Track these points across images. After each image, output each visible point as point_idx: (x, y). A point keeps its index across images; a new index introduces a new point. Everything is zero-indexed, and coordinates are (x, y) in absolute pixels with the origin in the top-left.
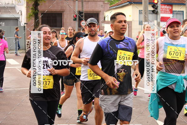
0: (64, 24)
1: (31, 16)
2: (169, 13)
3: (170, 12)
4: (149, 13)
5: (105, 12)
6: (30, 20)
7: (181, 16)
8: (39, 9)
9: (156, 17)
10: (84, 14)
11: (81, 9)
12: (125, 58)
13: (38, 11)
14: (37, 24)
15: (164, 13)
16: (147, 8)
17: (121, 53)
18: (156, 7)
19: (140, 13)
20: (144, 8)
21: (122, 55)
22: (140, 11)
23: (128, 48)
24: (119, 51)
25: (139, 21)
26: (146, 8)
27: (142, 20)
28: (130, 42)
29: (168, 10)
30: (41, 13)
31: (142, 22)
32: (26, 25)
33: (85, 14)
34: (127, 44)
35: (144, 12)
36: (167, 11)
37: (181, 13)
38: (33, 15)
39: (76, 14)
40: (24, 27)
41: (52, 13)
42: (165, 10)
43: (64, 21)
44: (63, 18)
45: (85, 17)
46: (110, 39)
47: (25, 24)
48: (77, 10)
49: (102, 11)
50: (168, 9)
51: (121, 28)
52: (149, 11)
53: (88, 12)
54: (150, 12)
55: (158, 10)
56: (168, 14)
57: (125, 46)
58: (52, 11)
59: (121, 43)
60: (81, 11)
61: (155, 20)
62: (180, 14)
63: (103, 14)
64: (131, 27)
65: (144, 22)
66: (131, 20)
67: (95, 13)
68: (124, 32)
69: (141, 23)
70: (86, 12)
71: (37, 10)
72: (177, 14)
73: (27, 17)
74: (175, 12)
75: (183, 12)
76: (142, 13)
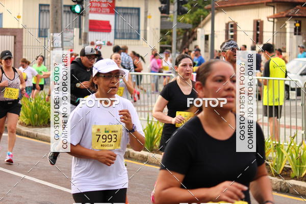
2: (106, 13)
3: (108, 10)
7: (134, 20)
15: (96, 12)
19: (41, 11)
22: (41, 5)
25: (39, 29)
27: (44, 27)
29: (104, 5)
31: (45, 30)
36: (101, 8)
37: (134, 11)
42: (99, 5)
50: (105, 3)
52: (65, 6)
55: (84, 6)
56: (103, 13)
61: (76, 27)
62: (131, 14)
64: (21, 42)
65: (53, 32)
66: (21, 27)
69: (42, 33)
72: (124, 14)
74: (121, 11)
75: (138, 9)
76: (49, 11)
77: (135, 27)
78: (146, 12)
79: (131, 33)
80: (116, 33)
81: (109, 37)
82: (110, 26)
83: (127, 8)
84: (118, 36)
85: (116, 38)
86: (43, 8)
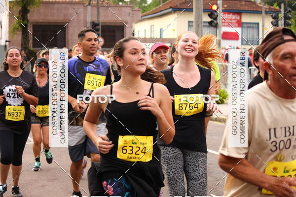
0: (69, 42)
1: (16, 30)
2: (235, 26)
3: (237, 24)
4: (204, 26)
5: (133, 24)
6: (15, 36)
7: (255, 31)
8: (29, 19)
9: (215, 32)
10: (100, 27)
11: (95, 19)
12: (95, 83)
13: (28, 21)
14: (26, 43)
15: (229, 26)
16: (200, 18)
17: (90, 77)
18: (214, 17)
19: (189, 26)
20: (196, 18)
21: (92, 79)
22: (189, 22)
23: (99, 71)
24: (88, 75)
26: (198, 17)
28: (102, 63)
29: (234, 21)
30: (32, 25)
32: (7, 43)
33: (102, 26)
34: (98, 66)
35: (195, 23)
36: (232, 23)
37: (255, 25)
38: (20, 28)
39: (88, 26)
40: (6, 46)
41: (51, 25)
42: (230, 21)
43: (69, 38)
44: (68, 33)
45: (102, 32)
46: (78, 60)
47: (6, 41)
48: (89, 20)
49: (129, 22)
50: (234, 19)
51: (91, 48)
52: (204, 22)
53: (108, 24)
54: (205, 24)
55: (218, 21)
57: (95, 68)
58: (49, 22)
59: (90, 65)
60: (96, 22)
62: (253, 27)
63: (131, 27)
66: (175, 37)
67: (118, 25)
68: (94, 52)
70: (103, 24)
71: (25, 21)
72: (248, 27)
73: (9, 31)
74: (245, 25)
75: (258, 24)
76: (192, 26)
77: (256, 37)
78: (263, 26)
79: (253, 41)
80: (242, 41)
81: (238, 43)
82: (238, 36)
83: (250, 23)
84: (244, 43)
85: (242, 44)
86: (191, 24)
